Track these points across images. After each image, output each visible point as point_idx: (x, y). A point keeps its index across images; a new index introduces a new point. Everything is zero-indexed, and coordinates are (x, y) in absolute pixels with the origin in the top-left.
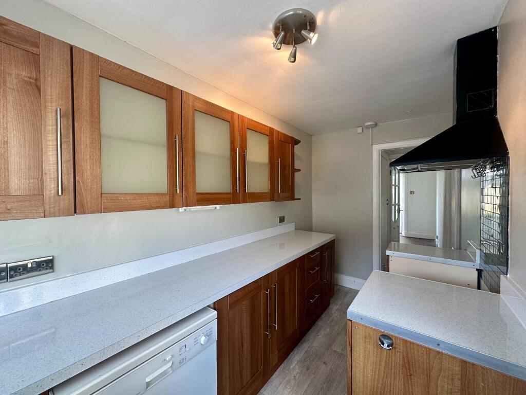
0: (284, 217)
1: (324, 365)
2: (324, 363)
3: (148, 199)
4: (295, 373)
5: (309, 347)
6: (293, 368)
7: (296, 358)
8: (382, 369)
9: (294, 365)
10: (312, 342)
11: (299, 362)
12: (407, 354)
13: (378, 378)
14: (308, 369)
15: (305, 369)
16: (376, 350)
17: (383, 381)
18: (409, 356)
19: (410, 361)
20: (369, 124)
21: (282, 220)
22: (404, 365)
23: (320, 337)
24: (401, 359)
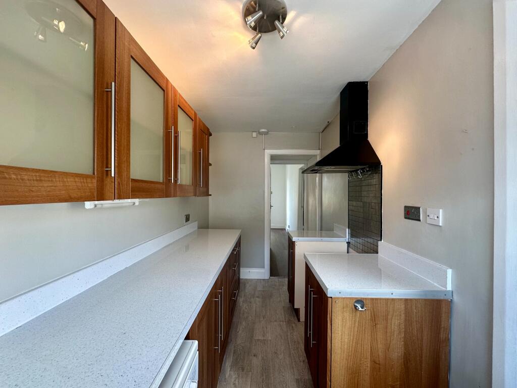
0: (189, 215)
1: (255, 357)
2: (254, 356)
3: (63, 182)
4: (233, 380)
5: (235, 347)
6: (229, 377)
7: (227, 364)
8: (356, 329)
9: (228, 374)
10: (236, 341)
11: (232, 367)
12: (373, 309)
13: (353, 338)
14: (243, 370)
15: (241, 371)
16: (351, 315)
17: (356, 339)
18: (375, 310)
19: (376, 314)
20: (263, 130)
21: (188, 219)
22: (371, 320)
23: (240, 332)
24: (370, 315)
